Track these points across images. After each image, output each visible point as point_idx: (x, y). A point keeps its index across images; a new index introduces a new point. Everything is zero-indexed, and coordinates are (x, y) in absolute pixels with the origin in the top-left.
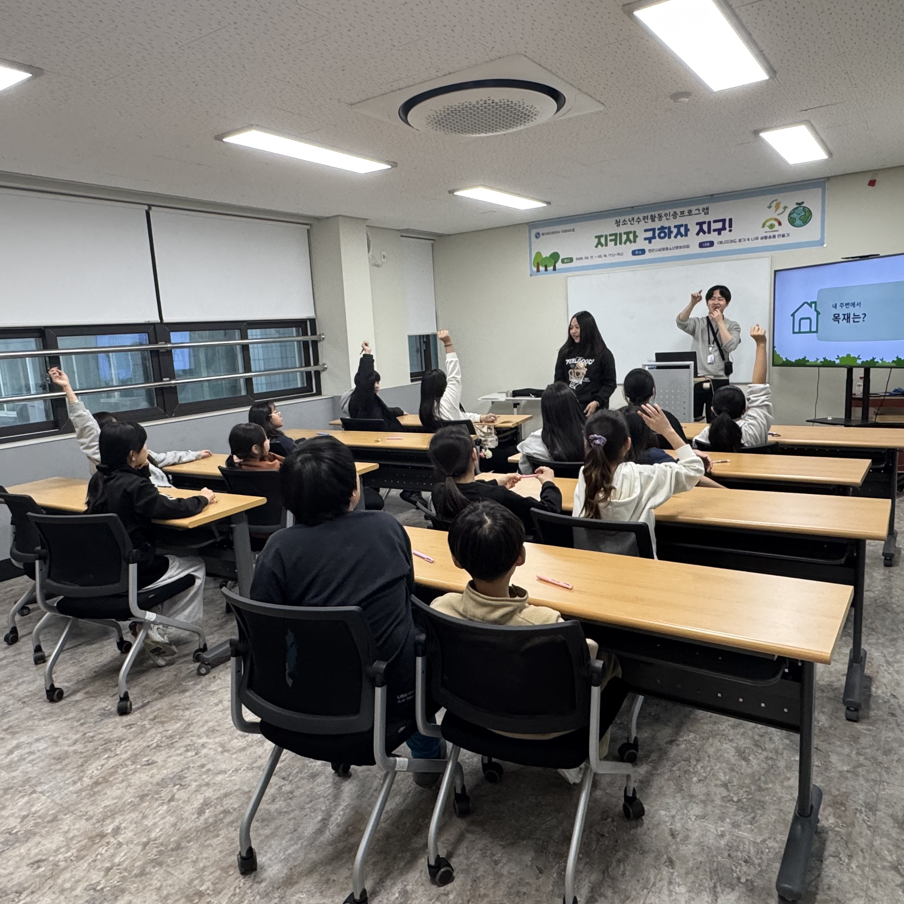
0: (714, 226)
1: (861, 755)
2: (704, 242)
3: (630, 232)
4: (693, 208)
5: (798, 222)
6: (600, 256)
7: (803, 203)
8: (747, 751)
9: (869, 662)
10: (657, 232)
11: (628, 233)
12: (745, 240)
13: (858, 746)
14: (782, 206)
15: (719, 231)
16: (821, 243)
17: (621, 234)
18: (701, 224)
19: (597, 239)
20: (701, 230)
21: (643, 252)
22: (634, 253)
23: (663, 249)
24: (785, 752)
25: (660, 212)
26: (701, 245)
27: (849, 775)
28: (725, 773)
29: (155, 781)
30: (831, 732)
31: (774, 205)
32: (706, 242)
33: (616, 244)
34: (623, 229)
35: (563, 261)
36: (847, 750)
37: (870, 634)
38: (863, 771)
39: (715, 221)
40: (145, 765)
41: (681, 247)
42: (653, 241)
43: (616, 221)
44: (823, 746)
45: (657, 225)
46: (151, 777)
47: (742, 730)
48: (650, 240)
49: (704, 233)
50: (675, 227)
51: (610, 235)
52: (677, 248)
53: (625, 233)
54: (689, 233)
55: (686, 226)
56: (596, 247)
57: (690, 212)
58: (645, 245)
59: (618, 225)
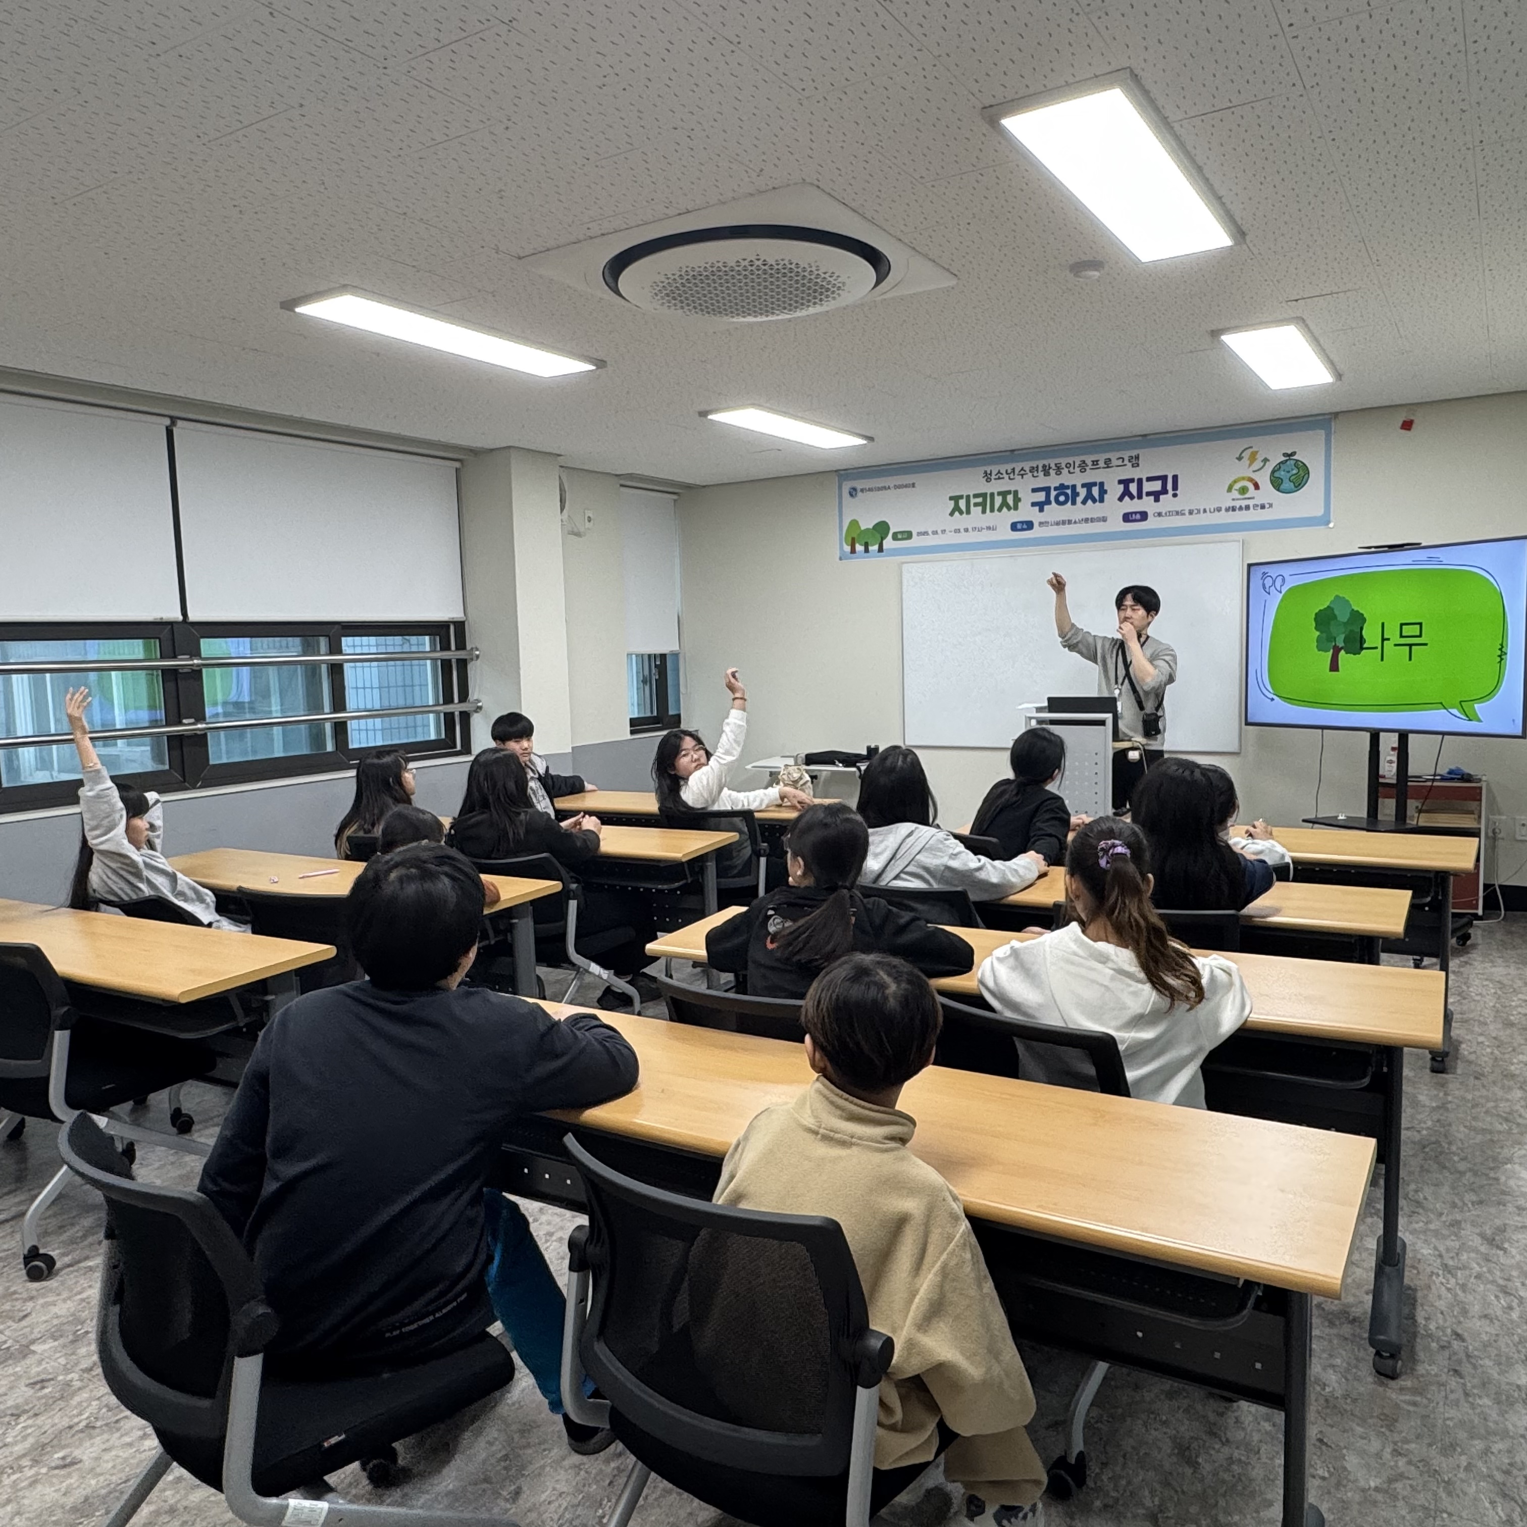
0: (1148, 487)
1: (1400, 1454)
2: (1132, 513)
3: (1009, 492)
4: (1113, 456)
5: (1287, 485)
6: (957, 531)
7: (1294, 454)
8: (1195, 1445)
9: (1413, 1267)
10: (1053, 493)
11: (1004, 494)
12: (1199, 511)
13: (1396, 1437)
14: (1260, 458)
15: (1156, 496)
16: (1324, 520)
17: (992, 495)
18: (1126, 483)
19: (952, 502)
20: (1126, 493)
21: (1029, 525)
22: (1014, 527)
23: (1064, 523)
24: (1264, 1448)
25: (1057, 461)
26: (1127, 518)
27: (1379, 1497)
28: (1153, 1492)
29: (70, 1501)
30: (1348, 1408)
31: (1246, 455)
32: (1136, 513)
33: (984, 512)
34: (995, 487)
35: (895, 537)
36: (1375, 1445)
37: (1414, 1212)
38: (1404, 1488)
39: (1149, 479)
40: (56, 1468)
41: (1092, 520)
42: (1046, 507)
43: (986, 472)
44: (1333, 1436)
45: (1053, 481)
46: (64, 1494)
47: (1186, 1402)
48: (1041, 506)
49: (1132, 497)
50: (1083, 486)
51: (976, 496)
52: (1087, 520)
53: (999, 494)
54: (1106, 496)
55: (1102, 484)
56: (952, 514)
57: (1108, 462)
58: (1033, 515)
59: (988, 480)
